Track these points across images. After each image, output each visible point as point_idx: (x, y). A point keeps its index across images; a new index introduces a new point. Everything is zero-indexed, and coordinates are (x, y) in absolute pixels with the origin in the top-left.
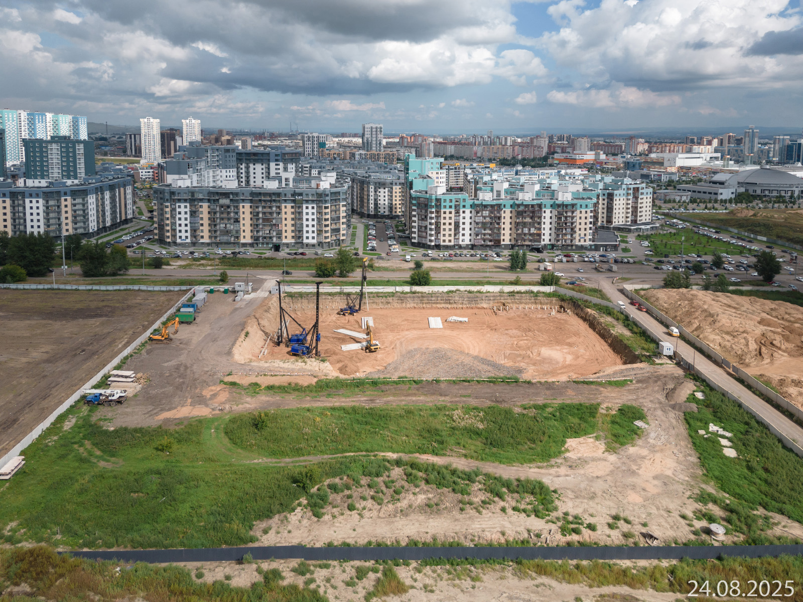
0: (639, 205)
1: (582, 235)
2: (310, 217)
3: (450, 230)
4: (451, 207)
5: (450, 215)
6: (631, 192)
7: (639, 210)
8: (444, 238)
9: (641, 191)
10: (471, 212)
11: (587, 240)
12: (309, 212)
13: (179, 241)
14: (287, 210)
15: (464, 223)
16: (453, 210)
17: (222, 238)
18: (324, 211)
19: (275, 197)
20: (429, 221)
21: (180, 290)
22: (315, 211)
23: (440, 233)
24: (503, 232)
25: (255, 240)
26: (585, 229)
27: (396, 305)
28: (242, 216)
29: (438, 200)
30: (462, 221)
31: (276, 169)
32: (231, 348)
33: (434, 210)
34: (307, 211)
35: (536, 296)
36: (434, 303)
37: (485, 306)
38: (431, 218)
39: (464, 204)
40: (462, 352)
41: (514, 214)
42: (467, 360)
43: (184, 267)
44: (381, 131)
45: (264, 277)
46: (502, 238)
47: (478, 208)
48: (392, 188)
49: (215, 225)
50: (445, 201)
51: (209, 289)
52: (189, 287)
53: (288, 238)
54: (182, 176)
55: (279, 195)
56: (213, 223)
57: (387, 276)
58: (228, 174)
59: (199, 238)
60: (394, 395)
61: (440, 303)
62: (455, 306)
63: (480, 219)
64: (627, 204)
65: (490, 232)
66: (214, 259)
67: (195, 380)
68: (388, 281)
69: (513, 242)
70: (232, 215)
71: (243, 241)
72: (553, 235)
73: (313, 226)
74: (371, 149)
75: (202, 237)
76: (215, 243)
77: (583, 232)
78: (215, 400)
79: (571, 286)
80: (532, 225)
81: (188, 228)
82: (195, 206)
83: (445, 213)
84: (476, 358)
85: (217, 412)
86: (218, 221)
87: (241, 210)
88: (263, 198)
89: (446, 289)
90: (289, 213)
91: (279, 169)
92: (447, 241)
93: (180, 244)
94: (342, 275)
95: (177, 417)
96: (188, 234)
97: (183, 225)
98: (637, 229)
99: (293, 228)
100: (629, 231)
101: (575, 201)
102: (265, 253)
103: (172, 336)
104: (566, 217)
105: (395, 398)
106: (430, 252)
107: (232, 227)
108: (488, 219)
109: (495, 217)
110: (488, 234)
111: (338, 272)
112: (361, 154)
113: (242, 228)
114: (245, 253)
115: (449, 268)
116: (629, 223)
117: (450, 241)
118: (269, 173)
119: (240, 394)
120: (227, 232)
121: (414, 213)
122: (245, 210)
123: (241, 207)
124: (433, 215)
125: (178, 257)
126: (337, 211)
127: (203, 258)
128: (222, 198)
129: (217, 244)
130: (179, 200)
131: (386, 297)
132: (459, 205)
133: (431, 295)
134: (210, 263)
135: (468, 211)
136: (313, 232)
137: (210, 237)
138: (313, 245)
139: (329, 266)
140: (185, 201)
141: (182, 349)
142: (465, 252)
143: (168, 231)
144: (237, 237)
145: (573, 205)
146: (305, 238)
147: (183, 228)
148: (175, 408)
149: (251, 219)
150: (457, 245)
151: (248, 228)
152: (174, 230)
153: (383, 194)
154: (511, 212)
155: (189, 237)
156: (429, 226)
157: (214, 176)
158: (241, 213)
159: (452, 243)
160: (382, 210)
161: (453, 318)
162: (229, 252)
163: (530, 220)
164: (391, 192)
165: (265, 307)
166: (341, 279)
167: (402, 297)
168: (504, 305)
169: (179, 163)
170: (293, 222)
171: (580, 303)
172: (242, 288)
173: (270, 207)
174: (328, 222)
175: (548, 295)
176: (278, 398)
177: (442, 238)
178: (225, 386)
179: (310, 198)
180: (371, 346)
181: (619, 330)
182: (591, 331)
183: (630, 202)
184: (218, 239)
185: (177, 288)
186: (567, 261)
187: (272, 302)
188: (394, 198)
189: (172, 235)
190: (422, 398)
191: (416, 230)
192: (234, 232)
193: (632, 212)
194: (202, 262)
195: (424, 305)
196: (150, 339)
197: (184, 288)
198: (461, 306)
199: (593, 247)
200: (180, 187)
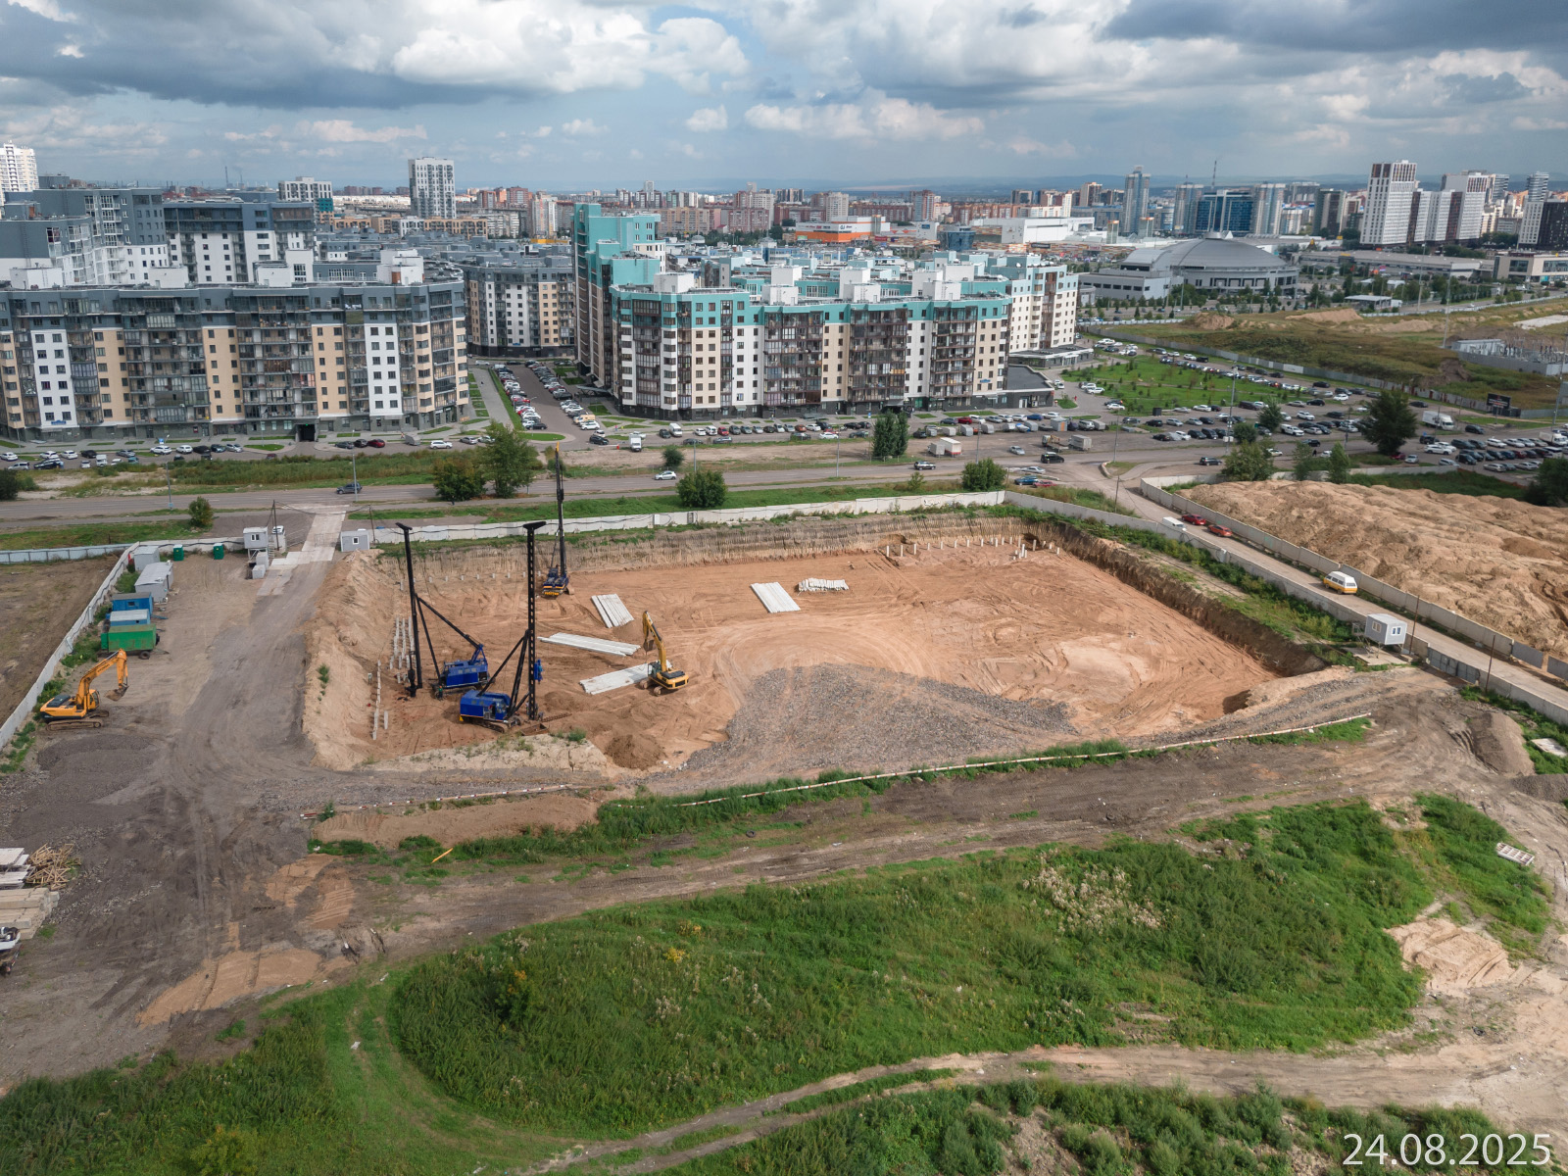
0: (1056, 311)
1: (985, 376)
2: (384, 353)
3: (712, 373)
4: (712, 321)
5: (712, 341)
6: (1042, 282)
7: (1055, 320)
8: (699, 394)
9: (1059, 280)
10: (756, 332)
11: (994, 386)
12: (381, 342)
13: (46, 425)
14: (326, 337)
15: (740, 358)
16: (717, 329)
17: (161, 413)
18: (417, 338)
19: (292, 308)
20: (664, 354)
21: (87, 558)
22: (394, 338)
23: (689, 382)
24: (824, 375)
25: (248, 415)
26: (992, 362)
27: (661, 559)
28: (209, 357)
29: (683, 306)
30: (736, 352)
31: (260, 246)
32: (297, 723)
33: (674, 329)
34: (375, 339)
35: (972, 516)
36: (750, 548)
37: (864, 546)
38: (669, 348)
39: (740, 313)
40: (885, 672)
41: (848, 334)
42: (914, 694)
43: (81, 491)
44: (450, 175)
45: (305, 507)
46: (823, 387)
47: (773, 321)
48: (536, 287)
49: (141, 383)
50: (700, 306)
51: (169, 549)
52: (110, 548)
53: (331, 407)
54: (34, 261)
55: (301, 301)
56: (134, 376)
57: (612, 488)
58: (148, 258)
59: (98, 415)
60: (839, 834)
61: (762, 548)
62: (798, 551)
63: (775, 348)
64: (1035, 308)
65: (798, 376)
66: (153, 467)
67: (226, 845)
68: (621, 502)
69: (845, 397)
70: (184, 354)
71: (216, 418)
72: (927, 377)
73: (392, 375)
74: (431, 214)
75: (108, 413)
76: (145, 427)
77: (986, 369)
78: (318, 917)
79: (1026, 487)
80: (882, 357)
81: (69, 392)
82: (83, 334)
83: (699, 335)
84: (928, 683)
85: (340, 963)
86: (148, 370)
87: (207, 342)
88: (261, 311)
89: (769, 512)
90: (330, 346)
91: (267, 247)
92: (706, 400)
93: (50, 434)
94: (502, 492)
95: (214, 1002)
96: (71, 408)
97: (54, 386)
98: (1054, 359)
99: (342, 383)
100: (1041, 363)
101: (972, 302)
102: (280, 447)
103: (105, 702)
104: (954, 337)
105: (849, 846)
106: (675, 426)
107: (186, 385)
108: (793, 348)
109: (809, 342)
110: (793, 380)
111: (489, 485)
112: (410, 224)
113: (213, 387)
114: (228, 449)
115: (738, 461)
116: (1037, 349)
117: (712, 399)
118: (243, 257)
119: (387, 881)
120: (174, 399)
121: (625, 338)
122: (218, 344)
123: (205, 335)
124: (674, 342)
125: (54, 467)
126: (445, 337)
127: (122, 467)
128: (155, 313)
129: (151, 431)
130: (38, 322)
131: (634, 541)
132: (730, 316)
133: (741, 528)
134: (145, 477)
135: (749, 329)
136: (393, 390)
137: (128, 413)
138: (395, 422)
139: (469, 473)
140: (55, 322)
141: (149, 740)
142: (747, 422)
143: (15, 402)
144: (202, 411)
145: (968, 310)
146: (372, 405)
147: (55, 393)
148: (196, 966)
149: (234, 364)
150: (728, 408)
151: (227, 387)
152: (31, 399)
153: (517, 299)
154: (841, 329)
155: (73, 415)
156: (664, 367)
157: (112, 264)
158: (207, 350)
159: (717, 405)
160: (515, 338)
161: (814, 583)
162: (187, 448)
163: (882, 347)
164: (535, 296)
165: (342, 590)
166: (503, 503)
167: (672, 538)
168: (904, 541)
169: (22, 227)
170: (341, 368)
171: (1077, 527)
172: (263, 542)
173: (282, 333)
174: (428, 366)
175: (996, 512)
176: (510, 884)
177: (695, 394)
178: (331, 859)
179: (382, 307)
180: (666, 676)
181: (1208, 587)
182: (1131, 591)
183: (1040, 303)
184: (152, 415)
185: (77, 552)
186: (975, 433)
187: (353, 573)
188: (542, 309)
189: (26, 412)
190: (916, 836)
191: (632, 377)
192: (192, 398)
193: (1043, 325)
194: (123, 476)
195: (727, 556)
196: (42, 717)
197: (97, 550)
198: (810, 551)
199: (1004, 400)
200: (35, 288)
